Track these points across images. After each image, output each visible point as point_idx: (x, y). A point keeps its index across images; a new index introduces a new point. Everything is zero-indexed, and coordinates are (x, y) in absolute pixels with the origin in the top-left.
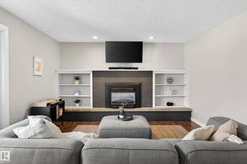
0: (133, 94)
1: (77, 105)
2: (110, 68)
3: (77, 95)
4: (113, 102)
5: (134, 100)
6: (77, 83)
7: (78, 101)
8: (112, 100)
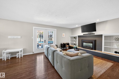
0: (92, 44)
1: (75, 45)
2: (83, 34)
3: (74, 43)
4: (84, 46)
5: (92, 46)
6: (74, 39)
7: (75, 44)
8: (84, 45)
